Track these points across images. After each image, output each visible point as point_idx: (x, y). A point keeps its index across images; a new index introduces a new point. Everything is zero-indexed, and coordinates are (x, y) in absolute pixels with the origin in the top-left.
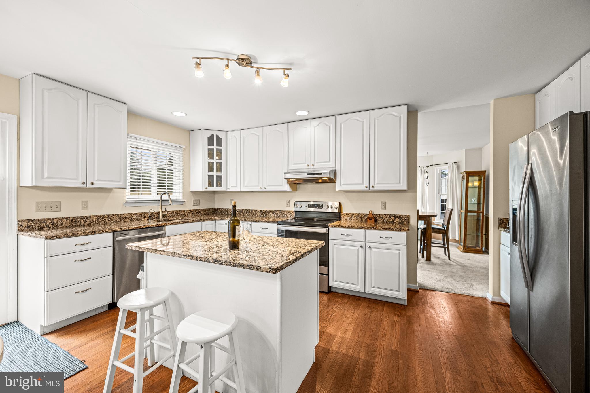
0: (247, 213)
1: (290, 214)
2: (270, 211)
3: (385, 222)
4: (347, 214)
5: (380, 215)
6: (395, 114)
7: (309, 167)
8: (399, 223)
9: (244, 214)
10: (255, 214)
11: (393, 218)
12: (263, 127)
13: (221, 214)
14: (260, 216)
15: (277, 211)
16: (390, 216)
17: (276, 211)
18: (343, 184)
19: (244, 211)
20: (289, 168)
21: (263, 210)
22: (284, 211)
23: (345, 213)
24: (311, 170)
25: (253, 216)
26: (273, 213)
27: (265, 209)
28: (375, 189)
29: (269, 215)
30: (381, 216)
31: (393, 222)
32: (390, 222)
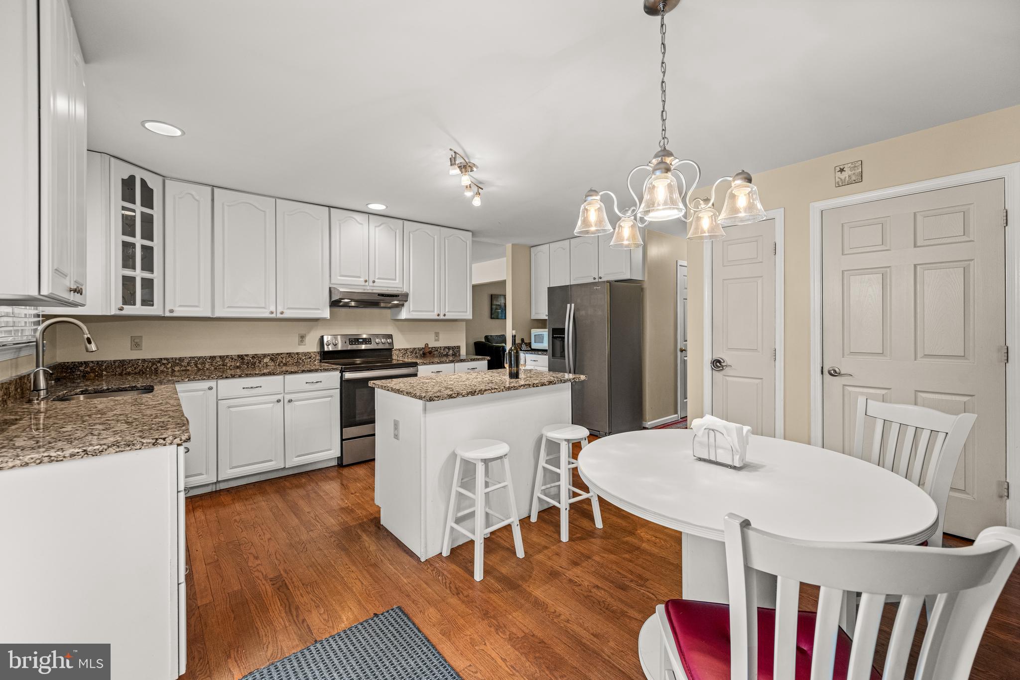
0: (196, 365)
1: (310, 358)
2: (265, 356)
3: (441, 355)
4: (399, 350)
5: (435, 347)
6: (462, 238)
7: (367, 283)
8: (453, 355)
9: (189, 368)
10: (223, 365)
11: (447, 350)
12: (276, 198)
13: (92, 375)
14: (238, 367)
15: (282, 354)
16: (445, 347)
17: (277, 354)
18: (413, 311)
19: (186, 361)
20: (333, 282)
21: (247, 355)
22: (297, 353)
23: (398, 348)
24: (368, 288)
25: (216, 369)
26: (272, 359)
27: (251, 352)
28: (446, 317)
29: (262, 363)
30: (436, 349)
31: (447, 355)
32: (444, 355)
